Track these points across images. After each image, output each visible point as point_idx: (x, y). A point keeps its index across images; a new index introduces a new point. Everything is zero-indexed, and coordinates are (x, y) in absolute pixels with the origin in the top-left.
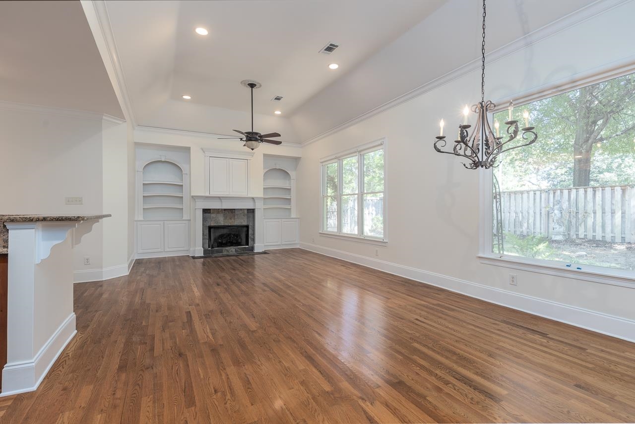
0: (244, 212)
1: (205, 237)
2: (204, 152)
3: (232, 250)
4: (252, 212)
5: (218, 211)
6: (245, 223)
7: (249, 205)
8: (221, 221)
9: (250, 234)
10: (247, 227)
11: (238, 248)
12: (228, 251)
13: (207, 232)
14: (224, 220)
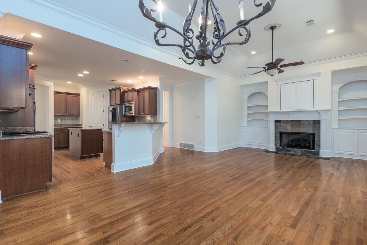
0: (309, 123)
1: (277, 139)
2: (277, 82)
3: (299, 151)
4: (317, 123)
5: (287, 122)
6: (311, 131)
7: (315, 117)
8: (289, 129)
9: (315, 141)
10: (313, 134)
11: (304, 151)
12: (295, 152)
13: (278, 136)
14: (291, 128)
